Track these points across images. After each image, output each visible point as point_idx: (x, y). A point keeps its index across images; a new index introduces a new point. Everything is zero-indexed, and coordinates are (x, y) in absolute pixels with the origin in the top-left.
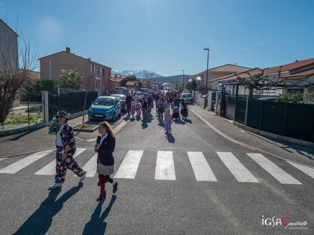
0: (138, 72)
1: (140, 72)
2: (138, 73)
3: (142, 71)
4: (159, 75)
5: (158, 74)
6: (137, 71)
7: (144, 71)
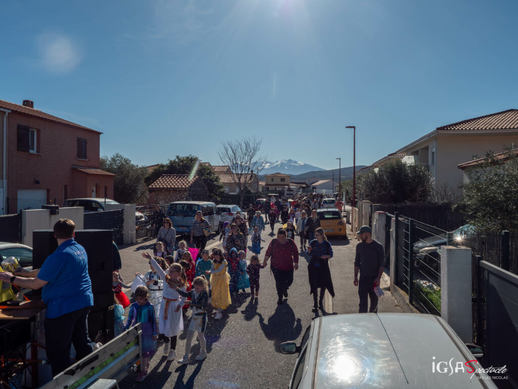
0: (279, 163)
1: (282, 164)
2: (279, 166)
3: (286, 162)
4: (316, 168)
5: (314, 166)
6: (277, 162)
7: (290, 161)
